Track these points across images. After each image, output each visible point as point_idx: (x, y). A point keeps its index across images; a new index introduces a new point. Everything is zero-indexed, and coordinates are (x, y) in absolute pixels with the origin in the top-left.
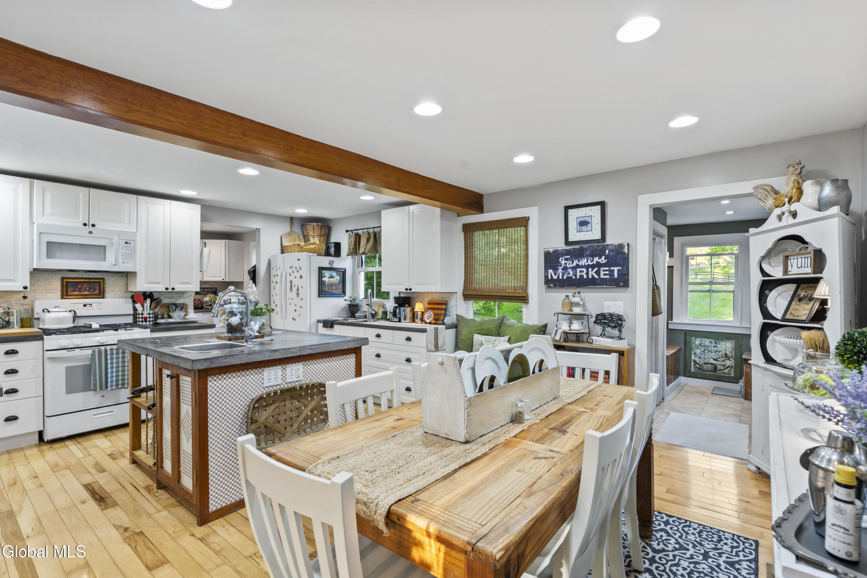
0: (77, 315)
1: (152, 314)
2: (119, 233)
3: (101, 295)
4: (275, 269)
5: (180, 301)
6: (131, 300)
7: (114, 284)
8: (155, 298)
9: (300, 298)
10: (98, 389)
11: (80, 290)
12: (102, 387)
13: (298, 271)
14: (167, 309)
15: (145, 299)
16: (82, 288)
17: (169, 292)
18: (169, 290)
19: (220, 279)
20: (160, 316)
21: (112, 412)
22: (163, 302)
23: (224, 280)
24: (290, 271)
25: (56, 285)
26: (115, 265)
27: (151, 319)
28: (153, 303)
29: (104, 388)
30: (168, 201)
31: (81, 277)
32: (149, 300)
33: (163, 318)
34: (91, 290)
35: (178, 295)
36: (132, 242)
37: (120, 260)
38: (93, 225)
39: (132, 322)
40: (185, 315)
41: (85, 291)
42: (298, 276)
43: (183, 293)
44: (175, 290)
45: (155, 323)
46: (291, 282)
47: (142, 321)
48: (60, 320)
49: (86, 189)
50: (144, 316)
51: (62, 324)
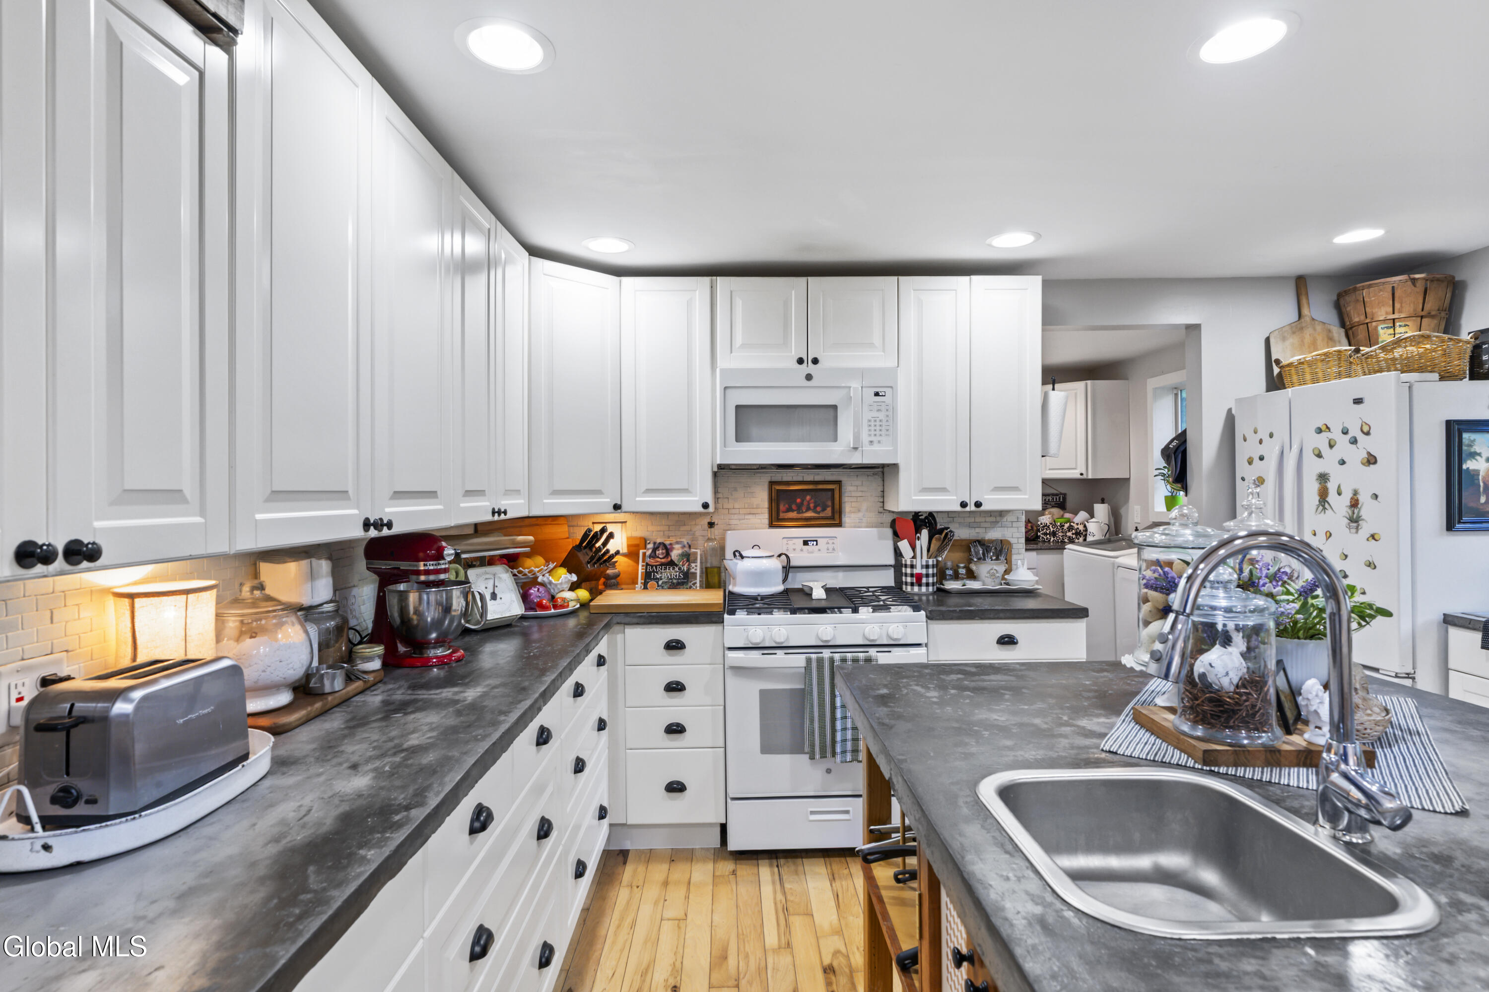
0: (793, 563)
1: (933, 566)
2: (862, 373)
3: (835, 520)
4: (1253, 439)
5: (994, 534)
6: (889, 532)
7: (860, 494)
8: (939, 527)
9: (1366, 529)
10: (817, 756)
11: (799, 510)
12: (826, 752)
13: (1354, 441)
14: (966, 555)
15: (918, 530)
16: (802, 503)
17: (970, 512)
18: (968, 509)
19: (1074, 474)
20: (949, 572)
21: (847, 812)
22: (956, 538)
23: (1085, 477)
24: (1321, 441)
25: (761, 497)
26: (855, 449)
27: (931, 580)
28: (934, 541)
29: (829, 754)
30: (963, 280)
31: (800, 479)
32: (925, 533)
33: (956, 577)
34: (819, 509)
35: (988, 519)
36: (888, 391)
37: (865, 438)
38: (815, 361)
39: (892, 583)
40: (1008, 572)
41: (808, 509)
42: (1356, 455)
43: (1001, 514)
44: (982, 508)
45: (939, 590)
46: (1323, 478)
47: (912, 584)
48: (758, 576)
49: (800, 282)
50: (915, 571)
51: (762, 586)
